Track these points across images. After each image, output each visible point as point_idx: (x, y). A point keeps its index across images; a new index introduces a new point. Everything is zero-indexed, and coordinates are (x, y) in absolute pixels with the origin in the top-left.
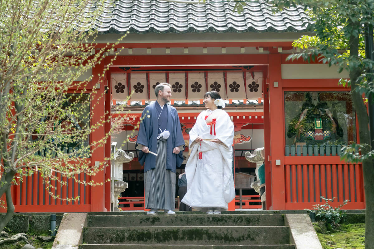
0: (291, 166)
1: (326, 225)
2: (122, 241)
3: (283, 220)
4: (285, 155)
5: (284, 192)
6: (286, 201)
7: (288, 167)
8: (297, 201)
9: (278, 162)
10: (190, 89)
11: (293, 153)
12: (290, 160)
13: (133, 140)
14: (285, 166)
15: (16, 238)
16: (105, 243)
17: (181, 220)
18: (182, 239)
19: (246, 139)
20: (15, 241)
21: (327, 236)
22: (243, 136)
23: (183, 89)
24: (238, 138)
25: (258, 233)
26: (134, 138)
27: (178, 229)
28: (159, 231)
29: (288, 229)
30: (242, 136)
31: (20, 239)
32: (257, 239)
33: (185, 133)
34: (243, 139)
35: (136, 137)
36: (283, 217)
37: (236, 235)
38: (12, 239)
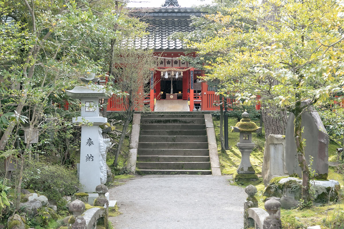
0: (210, 94)
1: (217, 118)
2: (153, 123)
3: (203, 116)
4: (208, 90)
5: (207, 104)
6: (208, 107)
7: (209, 95)
8: (212, 107)
9: (205, 93)
10: (174, 63)
11: (211, 90)
12: (209, 93)
14: (207, 94)
15: (120, 122)
16: (147, 123)
17: (171, 116)
18: (171, 122)
20: (119, 123)
21: (217, 122)
23: (171, 63)
25: (195, 121)
27: (170, 119)
28: (164, 120)
29: (204, 119)
31: (121, 122)
32: (195, 122)
36: (204, 115)
37: (188, 121)
38: (118, 122)
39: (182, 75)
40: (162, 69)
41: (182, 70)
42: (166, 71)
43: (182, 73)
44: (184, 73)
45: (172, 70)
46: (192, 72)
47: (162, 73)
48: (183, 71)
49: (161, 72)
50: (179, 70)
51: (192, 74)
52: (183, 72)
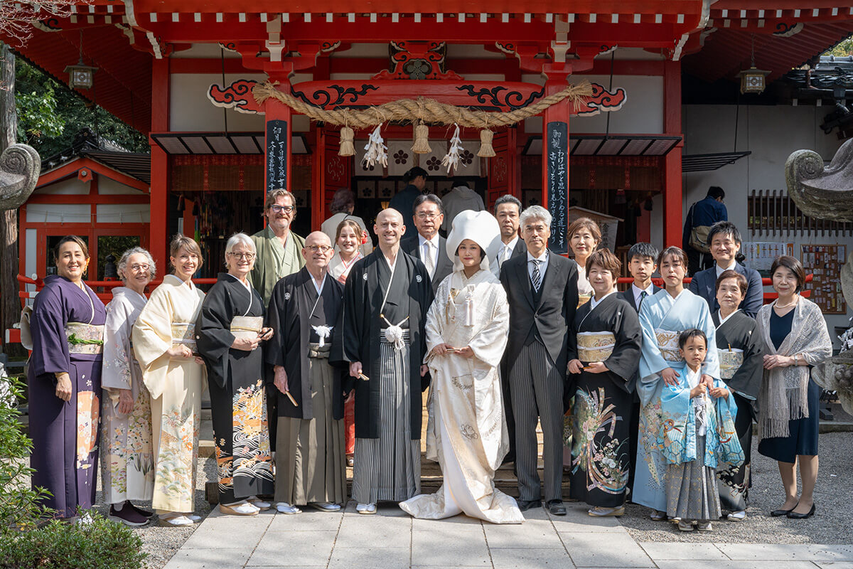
13: (227, 96)
19: (608, 100)
22: (600, 90)
24: (581, 96)
26: (230, 91)
30: (595, 90)
33: (404, 75)
34: (599, 100)
35: (236, 87)
39: (486, 148)
40: (345, 112)
41: (486, 116)
42: (372, 122)
43: (487, 137)
44: (501, 134)
45: (421, 114)
46: (556, 133)
47: (347, 136)
48: (496, 122)
49: (343, 131)
50: (468, 115)
51: (556, 144)
52: (492, 128)
